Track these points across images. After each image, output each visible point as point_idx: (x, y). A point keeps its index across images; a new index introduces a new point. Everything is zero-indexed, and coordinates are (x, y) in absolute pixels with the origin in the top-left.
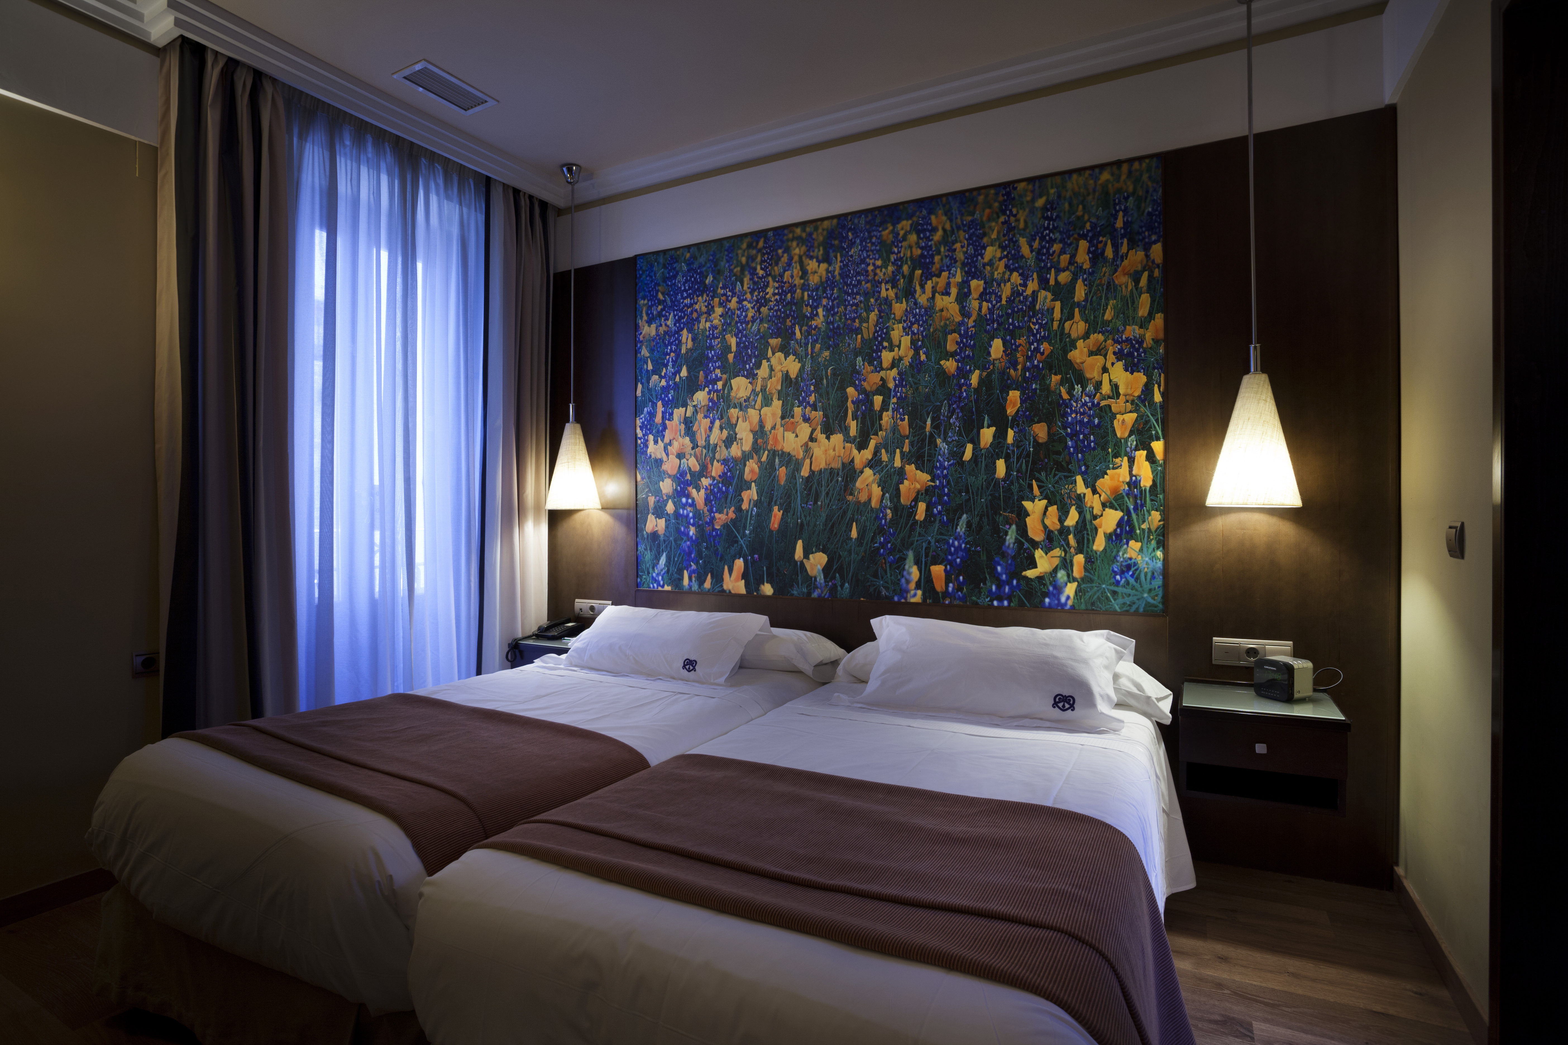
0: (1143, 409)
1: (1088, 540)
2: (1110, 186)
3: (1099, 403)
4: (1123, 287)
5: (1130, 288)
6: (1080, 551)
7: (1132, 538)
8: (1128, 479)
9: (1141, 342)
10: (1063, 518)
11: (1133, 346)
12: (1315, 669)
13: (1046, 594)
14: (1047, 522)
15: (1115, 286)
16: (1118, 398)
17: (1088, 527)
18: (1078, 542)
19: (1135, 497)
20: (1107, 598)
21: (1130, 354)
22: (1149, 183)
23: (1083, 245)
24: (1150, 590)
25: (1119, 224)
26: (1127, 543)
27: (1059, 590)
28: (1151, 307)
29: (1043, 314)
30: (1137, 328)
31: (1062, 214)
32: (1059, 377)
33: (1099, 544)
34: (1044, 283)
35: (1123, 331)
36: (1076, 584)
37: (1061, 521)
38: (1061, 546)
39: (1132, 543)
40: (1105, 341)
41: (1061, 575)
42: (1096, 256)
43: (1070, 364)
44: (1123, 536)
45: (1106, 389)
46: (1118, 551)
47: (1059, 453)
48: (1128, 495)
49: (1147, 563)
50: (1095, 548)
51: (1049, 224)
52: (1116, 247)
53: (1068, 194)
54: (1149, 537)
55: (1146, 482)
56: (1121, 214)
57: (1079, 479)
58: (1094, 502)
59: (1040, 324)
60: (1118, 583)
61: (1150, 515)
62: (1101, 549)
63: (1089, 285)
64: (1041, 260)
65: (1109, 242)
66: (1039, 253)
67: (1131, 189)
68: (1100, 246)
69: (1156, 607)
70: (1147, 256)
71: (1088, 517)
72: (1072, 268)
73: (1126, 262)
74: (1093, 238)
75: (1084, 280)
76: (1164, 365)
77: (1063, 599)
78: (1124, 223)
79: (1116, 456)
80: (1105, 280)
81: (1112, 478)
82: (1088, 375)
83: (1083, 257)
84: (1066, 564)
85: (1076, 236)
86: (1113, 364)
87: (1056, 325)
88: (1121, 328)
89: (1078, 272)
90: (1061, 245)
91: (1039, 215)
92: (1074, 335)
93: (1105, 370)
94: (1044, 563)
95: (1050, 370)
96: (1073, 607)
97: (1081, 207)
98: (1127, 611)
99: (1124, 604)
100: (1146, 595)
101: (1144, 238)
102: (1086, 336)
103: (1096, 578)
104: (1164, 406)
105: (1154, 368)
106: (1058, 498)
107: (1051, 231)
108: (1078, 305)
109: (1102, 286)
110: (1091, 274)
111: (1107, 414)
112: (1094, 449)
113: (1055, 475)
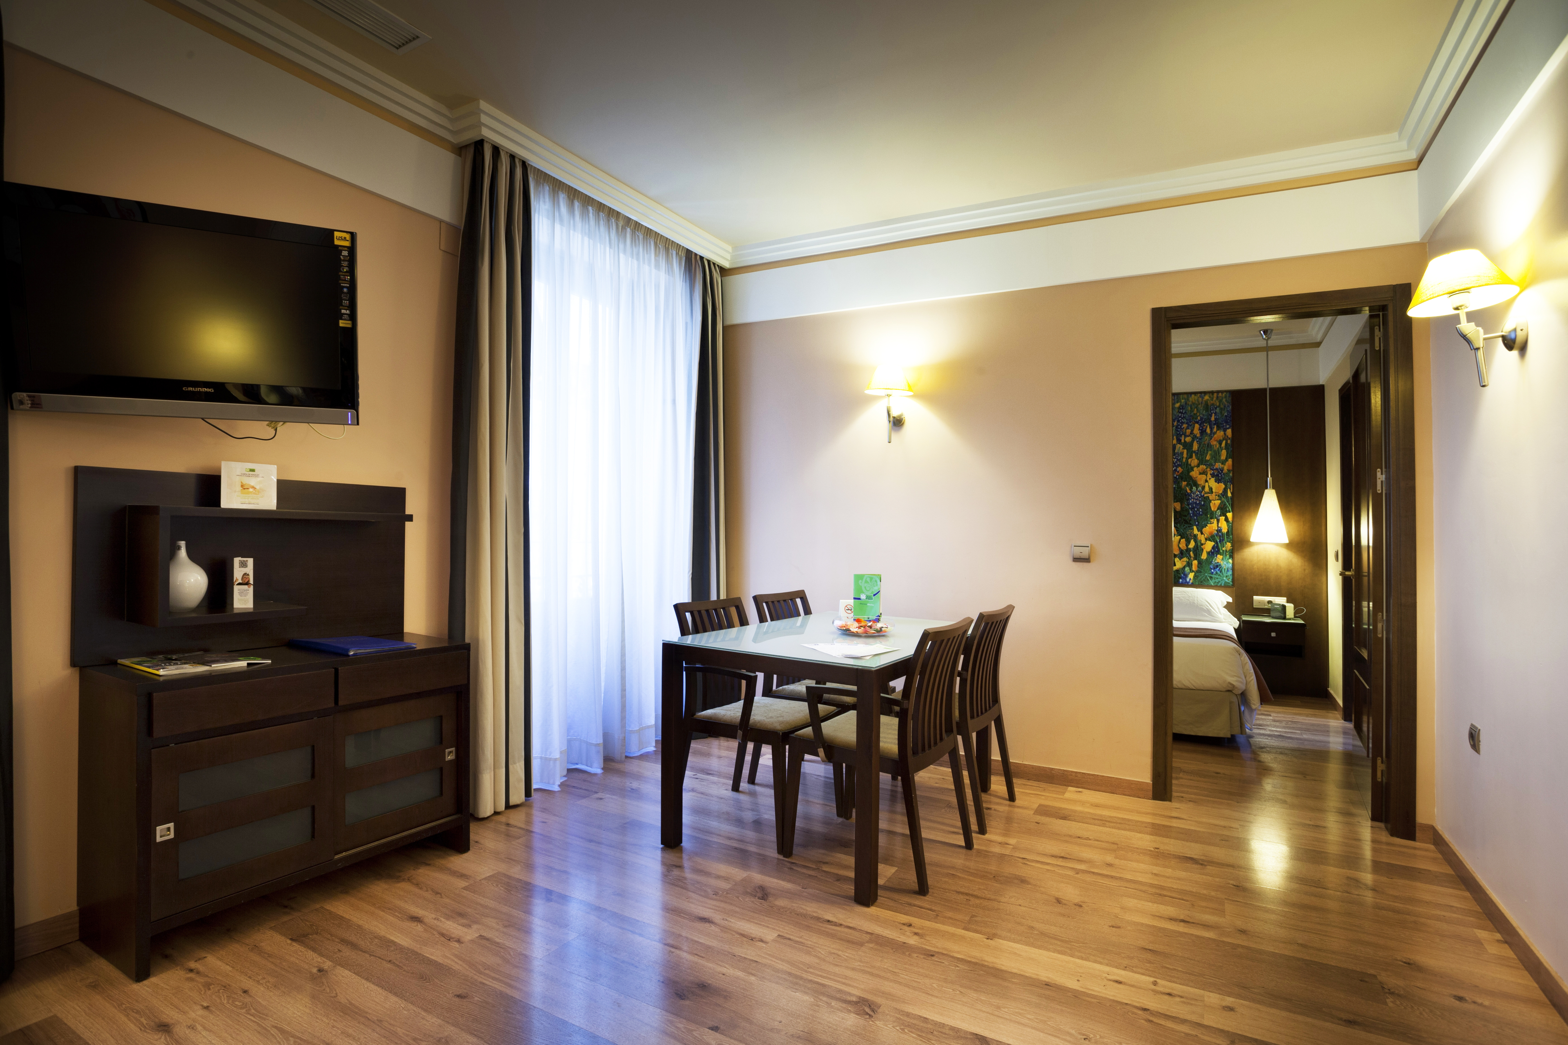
0: (1223, 499)
1: (1199, 554)
2: (1209, 402)
3: (1204, 495)
4: (1215, 446)
5: (1217, 447)
6: (1195, 559)
7: (1219, 554)
8: (1217, 529)
9: (1222, 470)
10: (1188, 544)
11: (1219, 472)
12: (1295, 608)
13: (1180, 578)
14: (1180, 546)
15: (1211, 445)
16: (1212, 494)
17: (1199, 548)
18: (1194, 555)
19: (1220, 536)
20: (1208, 580)
21: (1217, 475)
22: (1226, 403)
23: (1197, 426)
24: (1227, 576)
25: (1213, 419)
26: (1217, 556)
27: (1186, 576)
28: (1227, 456)
29: (1178, 455)
30: (1220, 464)
31: (1187, 412)
32: (1186, 483)
33: (1204, 556)
34: (1179, 441)
35: (1214, 465)
36: (1194, 573)
37: (1187, 546)
38: (1187, 557)
39: (1218, 556)
40: (1207, 469)
41: (1187, 569)
42: (1203, 432)
43: (1191, 478)
44: (1215, 553)
45: (1207, 489)
46: (1212, 560)
47: (1185, 516)
48: (1216, 535)
49: (1225, 565)
50: (1202, 558)
51: (1181, 415)
52: (1211, 429)
53: (1190, 403)
54: (1226, 554)
55: (1225, 530)
56: (1213, 415)
57: (1195, 528)
58: (1202, 538)
59: (1177, 459)
60: (1212, 573)
61: (1226, 544)
62: (1205, 558)
63: (1200, 444)
64: (1178, 431)
65: (1208, 426)
66: (1177, 427)
67: (1218, 404)
68: (1204, 427)
69: (1229, 583)
70: (1225, 434)
71: (1199, 544)
72: (1192, 436)
73: (1215, 436)
74: (1201, 423)
75: (1197, 442)
76: (1232, 481)
77: (1188, 580)
78: (1215, 419)
79: (1212, 518)
80: (1206, 442)
81: (1210, 528)
82: (1199, 483)
83: (1197, 431)
84: (1189, 564)
85: (1193, 422)
86: (1210, 479)
87: (1184, 460)
88: (1214, 464)
89: (1194, 438)
90: (1187, 425)
91: (1177, 411)
92: (1192, 465)
93: (1206, 481)
94: (1179, 564)
95: (1182, 479)
96: (1192, 583)
97: (1196, 410)
98: (1217, 585)
99: (1215, 582)
100: (1225, 578)
101: (1223, 426)
102: (1198, 466)
103: (1203, 571)
104: (1232, 498)
105: (1228, 482)
106: (1186, 535)
107: (1182, 418)
108: (1195, 452)
109: (1205, 444)
110: (1200, 439)
111: (1207, 500)
112: (1202, 515)
113: (1184, 525)
